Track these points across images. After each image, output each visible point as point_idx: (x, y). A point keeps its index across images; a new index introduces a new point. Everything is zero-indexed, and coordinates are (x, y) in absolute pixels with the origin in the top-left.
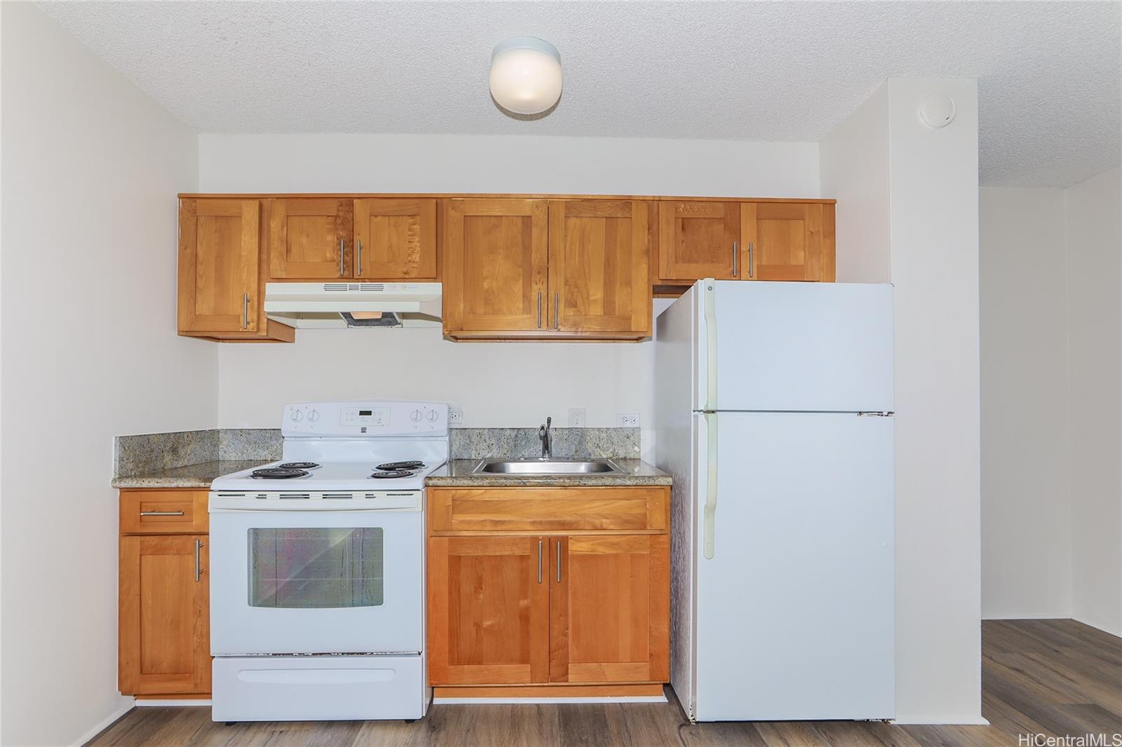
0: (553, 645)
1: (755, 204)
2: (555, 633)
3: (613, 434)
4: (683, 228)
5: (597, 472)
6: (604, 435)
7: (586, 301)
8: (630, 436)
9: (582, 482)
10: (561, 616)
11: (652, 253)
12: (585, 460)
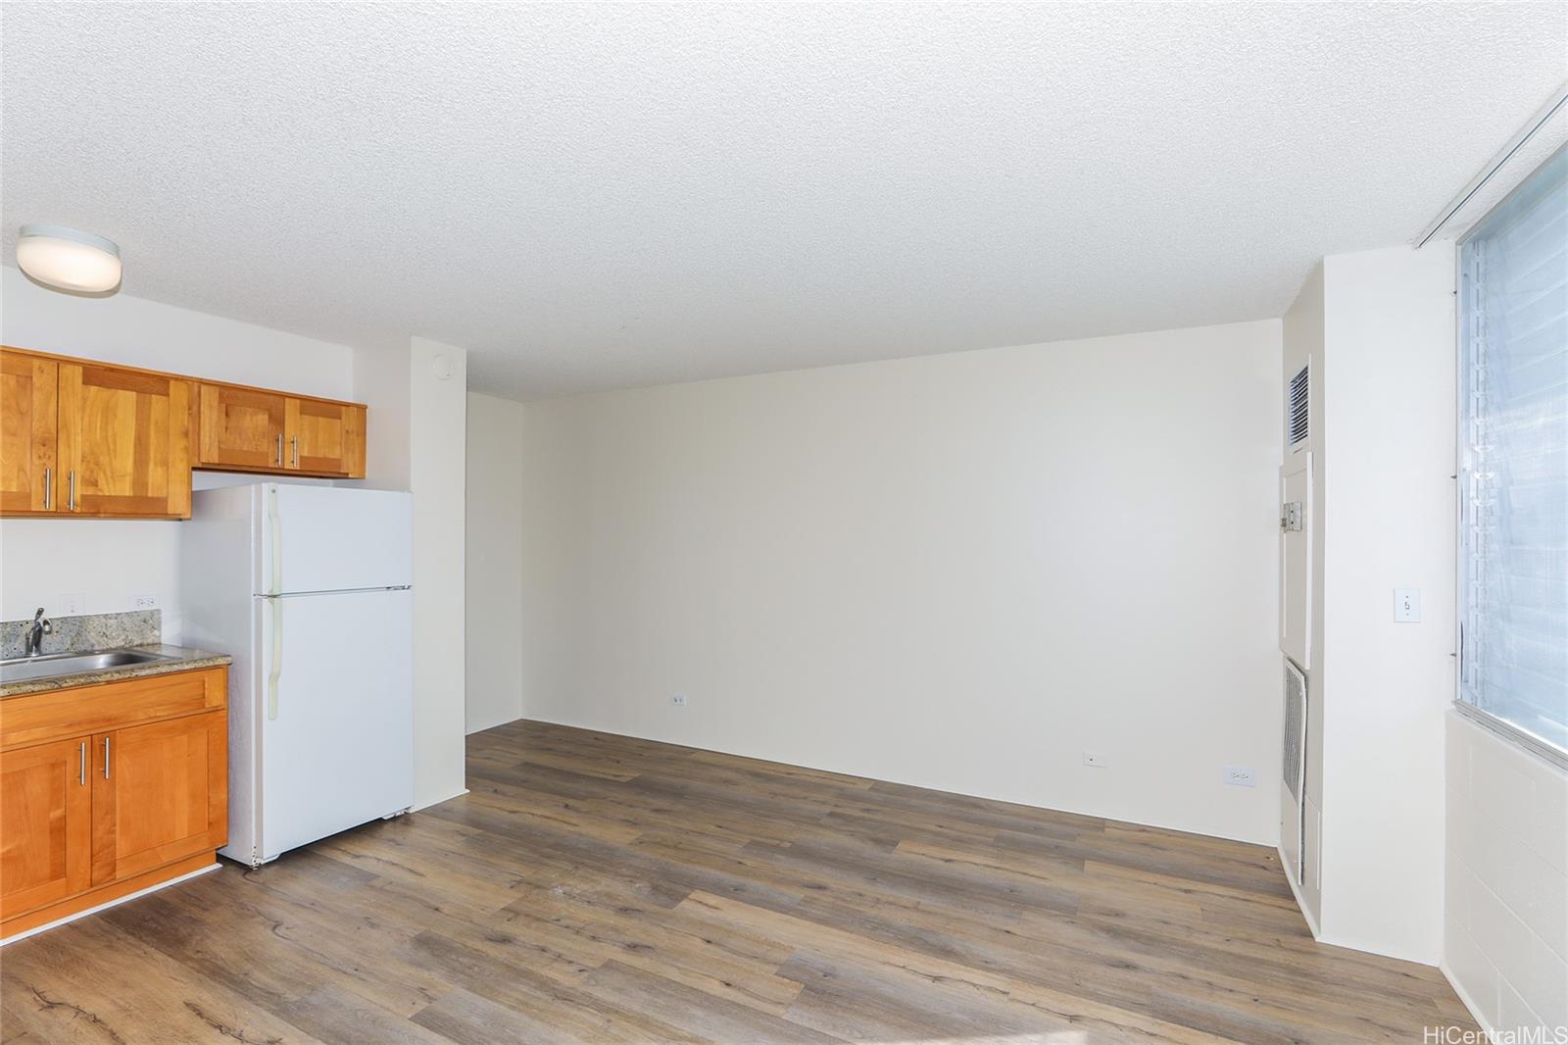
0: (97, 847)
1: (298, 401)
2: (98, 834)
3: (125, 620)
4: (227, 415)
5: (117, 664)
6: (112, 622)
7: (110, 480)
8: (149, 620)
9: (134, 674)
10: (107, 814)
11: (191, 434)
12: (103, 652)
